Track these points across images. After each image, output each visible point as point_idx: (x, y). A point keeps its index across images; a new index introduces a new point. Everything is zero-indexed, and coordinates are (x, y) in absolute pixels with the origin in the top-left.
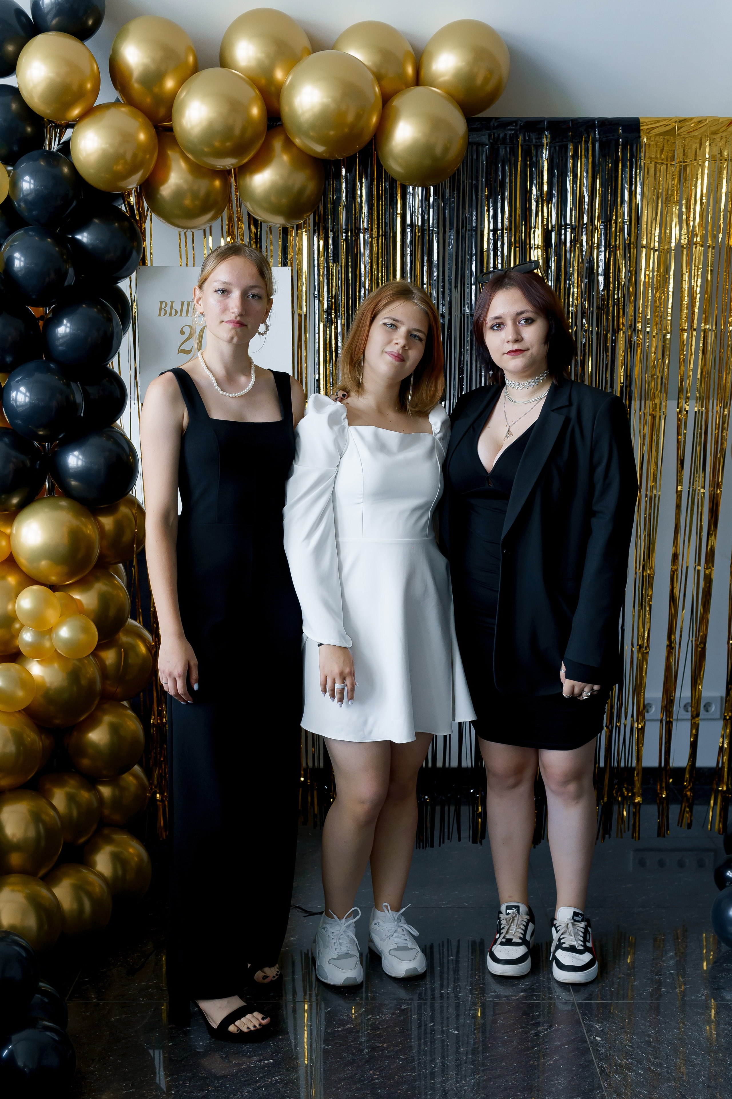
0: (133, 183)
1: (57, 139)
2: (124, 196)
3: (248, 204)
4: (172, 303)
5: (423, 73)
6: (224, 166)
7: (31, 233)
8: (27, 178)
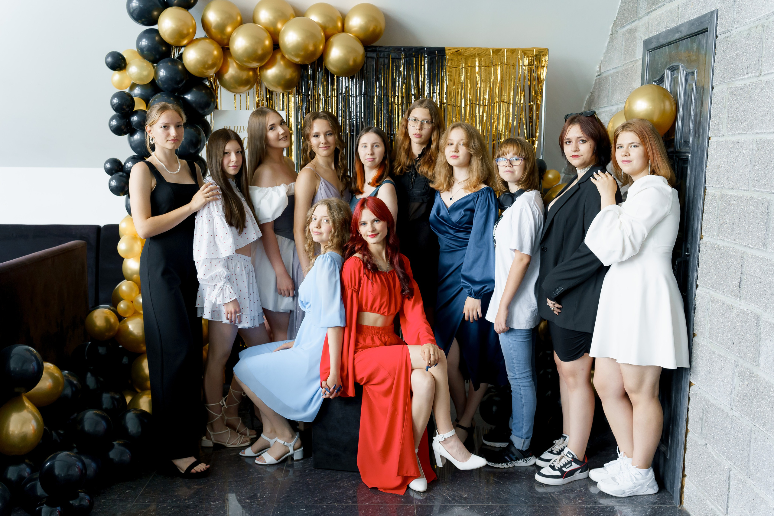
0: (211, 73)
1: (178, 52)
2: (208, 79)
3: (265, 83)
4: (230, 127)
5: (345, 26)
6: (254, 67)
7: (163, 95)
8: (162, 70)
